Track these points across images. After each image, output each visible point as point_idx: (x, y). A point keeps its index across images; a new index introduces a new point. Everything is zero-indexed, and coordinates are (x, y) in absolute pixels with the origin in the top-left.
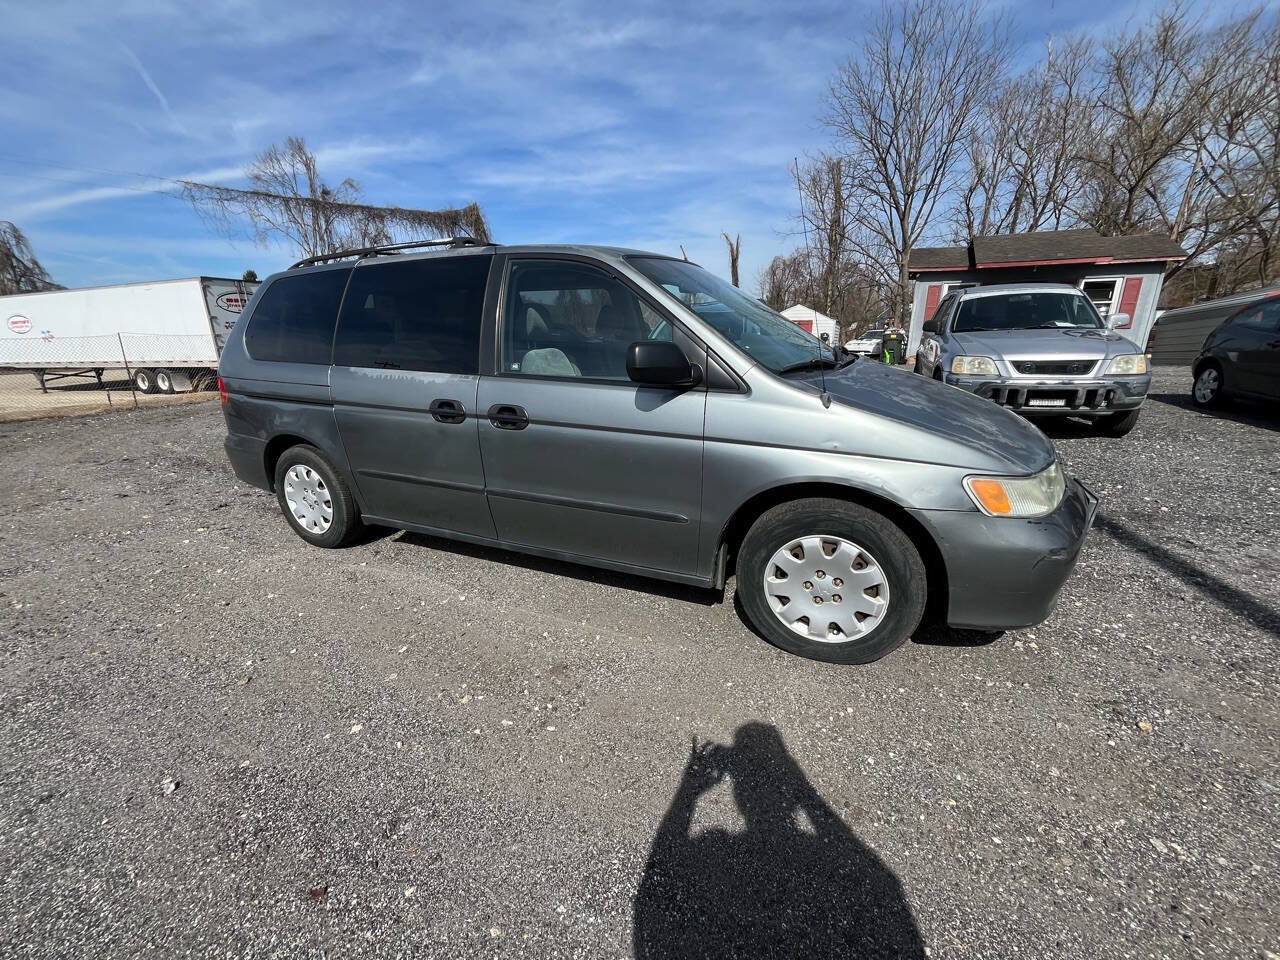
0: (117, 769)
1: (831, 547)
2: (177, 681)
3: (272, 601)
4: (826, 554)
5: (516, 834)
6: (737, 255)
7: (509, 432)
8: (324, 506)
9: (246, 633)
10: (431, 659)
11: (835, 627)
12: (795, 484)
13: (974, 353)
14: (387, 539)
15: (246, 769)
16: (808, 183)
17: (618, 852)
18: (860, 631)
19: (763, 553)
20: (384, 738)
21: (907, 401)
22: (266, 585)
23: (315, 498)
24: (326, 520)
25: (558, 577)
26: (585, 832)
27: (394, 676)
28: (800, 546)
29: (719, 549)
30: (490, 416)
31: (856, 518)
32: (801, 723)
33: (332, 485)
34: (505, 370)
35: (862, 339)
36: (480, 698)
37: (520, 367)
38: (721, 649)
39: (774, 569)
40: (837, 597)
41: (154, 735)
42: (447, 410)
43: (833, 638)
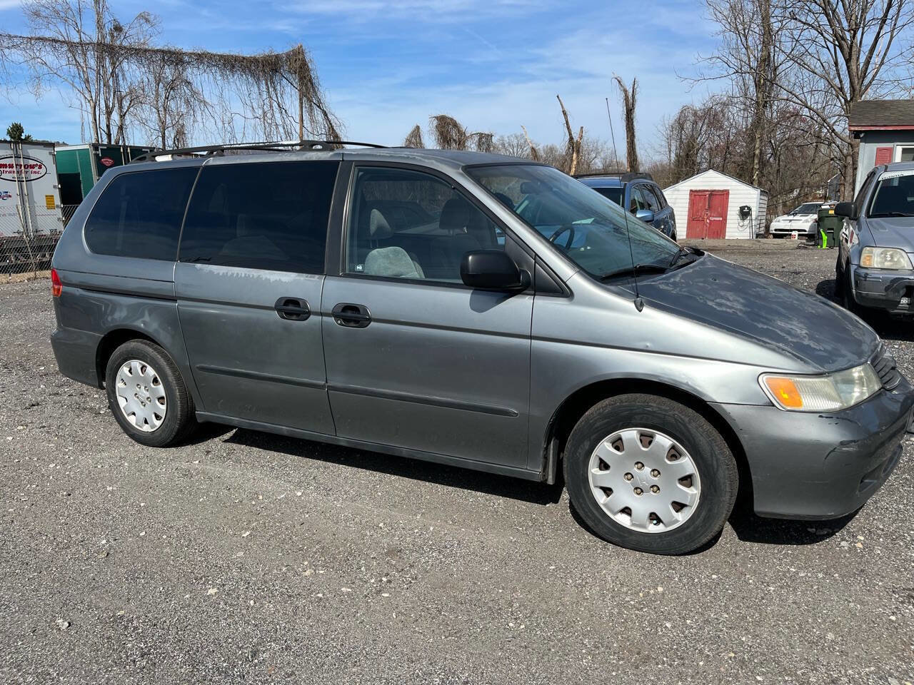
0: (16, 612)
1: (647, 440)
2: (43, 554)
3: (112, 492)
4: (643, 447)
5: (356, 662)
6: (633, 105)
7: (351, 329)
8: (157, 402)
9: (93, 519)
10: (273, 542)
11: (654, 517)
12: (612, 380)
13: (888, 243)
14: (217, 439)
15: (122, 617)
16: (726, 13)
17: (439, 674)
18: (677, 521)
19: (587, 445)
20: (238, 598)
21: (720, 305)
22: (102, 479)
23: (148, 394)
24: (158, 417)
25: (393, 477)
26: (413, 662)
27: (241, 554)
28: (620, 439)
29: (549, 443)
30: (334, 314)
31: (666, 411)
32: (613, 597)
33: (168, 381)
34: (350, 271)
35: (795, 214)
36: (322, 572)
37: (363, 268)
38: (549, 540)
39: (597, 462)
40: (655, 488)
41: (38, 591)
42: (292, 308)
43: (653, 529)
